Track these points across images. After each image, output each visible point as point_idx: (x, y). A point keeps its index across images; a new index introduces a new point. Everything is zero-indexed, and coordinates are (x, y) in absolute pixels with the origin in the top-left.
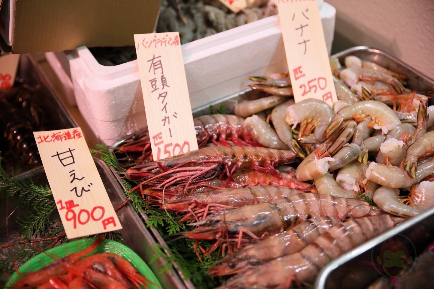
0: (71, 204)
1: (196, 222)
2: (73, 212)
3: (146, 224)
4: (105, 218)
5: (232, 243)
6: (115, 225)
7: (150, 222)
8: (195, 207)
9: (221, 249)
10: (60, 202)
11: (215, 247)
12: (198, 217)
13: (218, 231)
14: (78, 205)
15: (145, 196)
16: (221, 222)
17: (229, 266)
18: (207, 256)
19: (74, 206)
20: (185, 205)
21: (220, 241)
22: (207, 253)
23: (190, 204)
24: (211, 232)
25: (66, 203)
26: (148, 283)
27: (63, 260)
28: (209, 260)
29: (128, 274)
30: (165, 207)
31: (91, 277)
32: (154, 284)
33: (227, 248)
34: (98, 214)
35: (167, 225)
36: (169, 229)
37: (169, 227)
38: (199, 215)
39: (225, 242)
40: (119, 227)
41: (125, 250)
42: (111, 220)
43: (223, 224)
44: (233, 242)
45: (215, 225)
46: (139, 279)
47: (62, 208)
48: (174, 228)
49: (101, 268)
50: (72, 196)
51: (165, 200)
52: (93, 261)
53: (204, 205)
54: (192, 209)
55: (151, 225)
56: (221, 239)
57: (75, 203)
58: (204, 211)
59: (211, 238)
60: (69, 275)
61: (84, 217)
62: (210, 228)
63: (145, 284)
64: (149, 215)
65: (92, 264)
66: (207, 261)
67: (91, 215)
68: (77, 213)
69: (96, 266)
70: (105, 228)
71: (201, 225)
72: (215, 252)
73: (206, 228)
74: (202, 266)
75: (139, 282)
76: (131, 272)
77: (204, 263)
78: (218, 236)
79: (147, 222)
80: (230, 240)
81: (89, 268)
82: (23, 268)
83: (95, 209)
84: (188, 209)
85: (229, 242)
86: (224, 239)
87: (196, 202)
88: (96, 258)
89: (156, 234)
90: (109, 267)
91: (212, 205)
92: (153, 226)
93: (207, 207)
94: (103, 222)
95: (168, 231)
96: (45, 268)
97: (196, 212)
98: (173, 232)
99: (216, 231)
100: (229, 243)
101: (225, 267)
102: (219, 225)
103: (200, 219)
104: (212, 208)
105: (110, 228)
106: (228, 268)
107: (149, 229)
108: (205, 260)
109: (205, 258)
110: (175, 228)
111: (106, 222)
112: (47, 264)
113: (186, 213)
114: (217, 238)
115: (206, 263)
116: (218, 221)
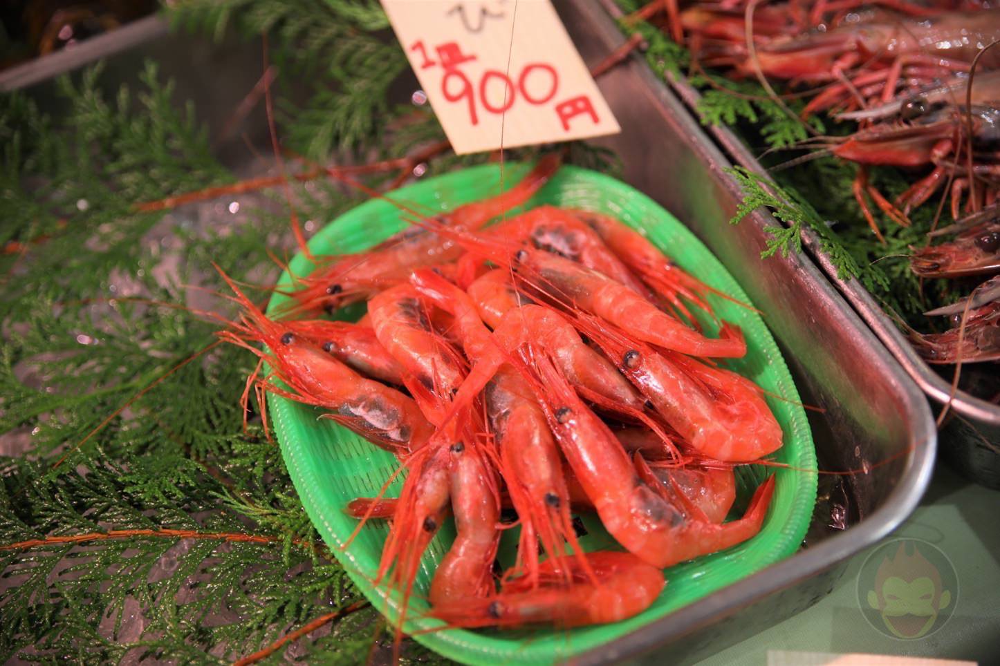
0: (452, 56)
1: (859, 109)
2: (461, 75)
3: (696, 117)
4: (562, 97)
5: (982, 178)
6: (596, 119)
7: (710, 110)
8: (856, 66)
9: (949, 197)
10: (419, 46)
11: (928, 188)
12: (867, 99)
13: (943, 135)
14: (473, 58)
15: (687, 33)
16: (951, 110)
17: (980, 244)
18: (895, 218)
19: (464, 59)
20: (821, 59)
21: (946, 168)
22: (897, 212)
23: (837, 57)
24: (916, 140)
25: (440, 50)
26: (709, 297)
27: (440, 220)
28: (901, 235)
29: (645, 269)
30: (756, 64)
31: (536, 269)
32: (730, 298)
33: (965, 194)
34: (538, 84)
35: (765, 120)
36: (770, 134)
37: (771, 128)
38: (869, 91)
39: (963, 176)
40: (608, 125)
41: (627, 201)
42: (581, 105)
43: (955, 116)
44: (988, 175)
45: (932, 118)
46: (680, 283)
47: (428, 64)
48: (787, 131)
49: (560, 245)
50: (452, 32)
51: (755, 43)
52: (537, 224)
53: (886, 61)
54: (844, 71)
55: (715, 117)
56: (948, 164)
57: (466, 50)
58: (885, 81)
59: (915, 160)
60: (467, 263)
61: (497, 92)
62: (915, 125)
63: (700, 300)
64: (703, 89)
65: (533, 233)
66: (896, 235)
67: (518, 88)
68: (475, 81)
69: (547, 239)
70: (566, 127)
71: (878, 121)
72: (922, 209)
73: (900, 125)
74: (881, 250)
75: (682, 292)
76: (652, 263)
77: (888, 243)
78: (938, 153)
79: (700, 110)
80: (976, 169)
81: (524, 243)
82: (321, 242)
83: (527, 70)
84: (830, 70)
85: (974, 174)
86: (959, 163)
87: (860, 49)
88: (543, 218)
89: (733, 144)
90: (586, 245)
91: (911, 58)
92: (722, 124)
93: (897, 68)
94: (559, 109)
95: (769, 140)
96: (386, 246)
97: (859, 82)
98: (786, 142)
99: (933, 137)
100: (975, 178)
101: (967, 248)
102: (943, 118)
103: (873, 102)
104: (912, 70)
105: (582, 128)
106: (978, 250)
107: (707, 131)
108: (891, 232)
109: (888, 227)
110: (792, 132)
111: (567, 110)
112: (389, 233)
113: (825, 84)
114: (935, 160)
115: (893, 241)
116: (939, 106)
